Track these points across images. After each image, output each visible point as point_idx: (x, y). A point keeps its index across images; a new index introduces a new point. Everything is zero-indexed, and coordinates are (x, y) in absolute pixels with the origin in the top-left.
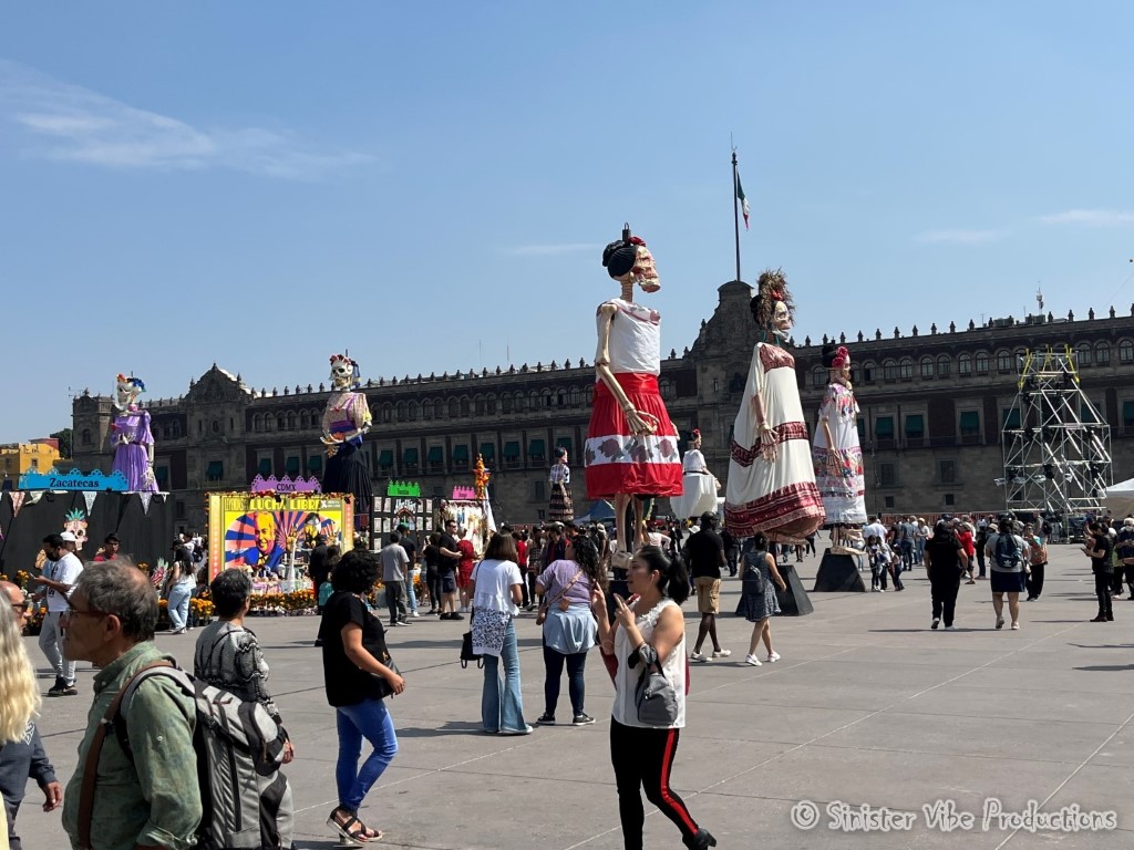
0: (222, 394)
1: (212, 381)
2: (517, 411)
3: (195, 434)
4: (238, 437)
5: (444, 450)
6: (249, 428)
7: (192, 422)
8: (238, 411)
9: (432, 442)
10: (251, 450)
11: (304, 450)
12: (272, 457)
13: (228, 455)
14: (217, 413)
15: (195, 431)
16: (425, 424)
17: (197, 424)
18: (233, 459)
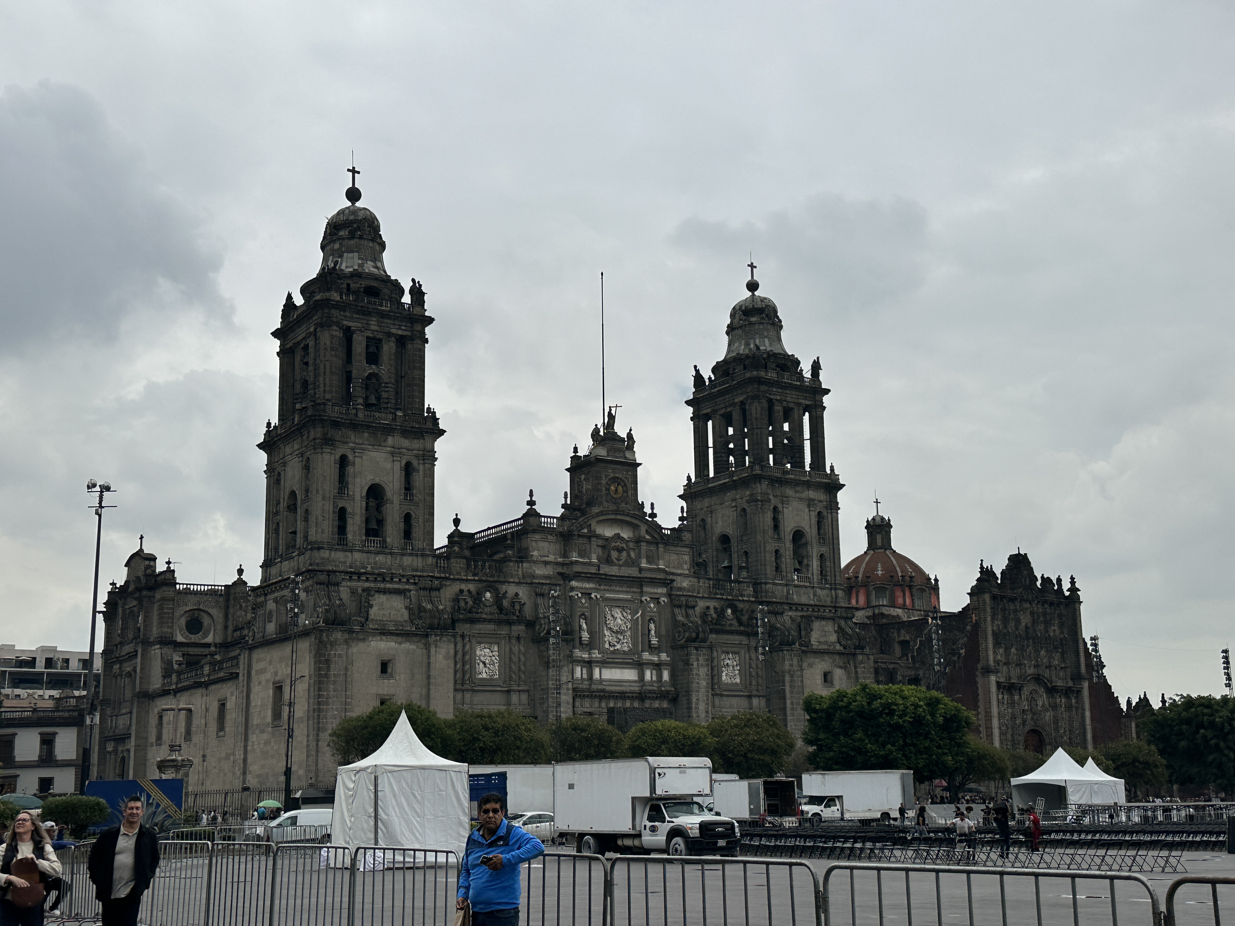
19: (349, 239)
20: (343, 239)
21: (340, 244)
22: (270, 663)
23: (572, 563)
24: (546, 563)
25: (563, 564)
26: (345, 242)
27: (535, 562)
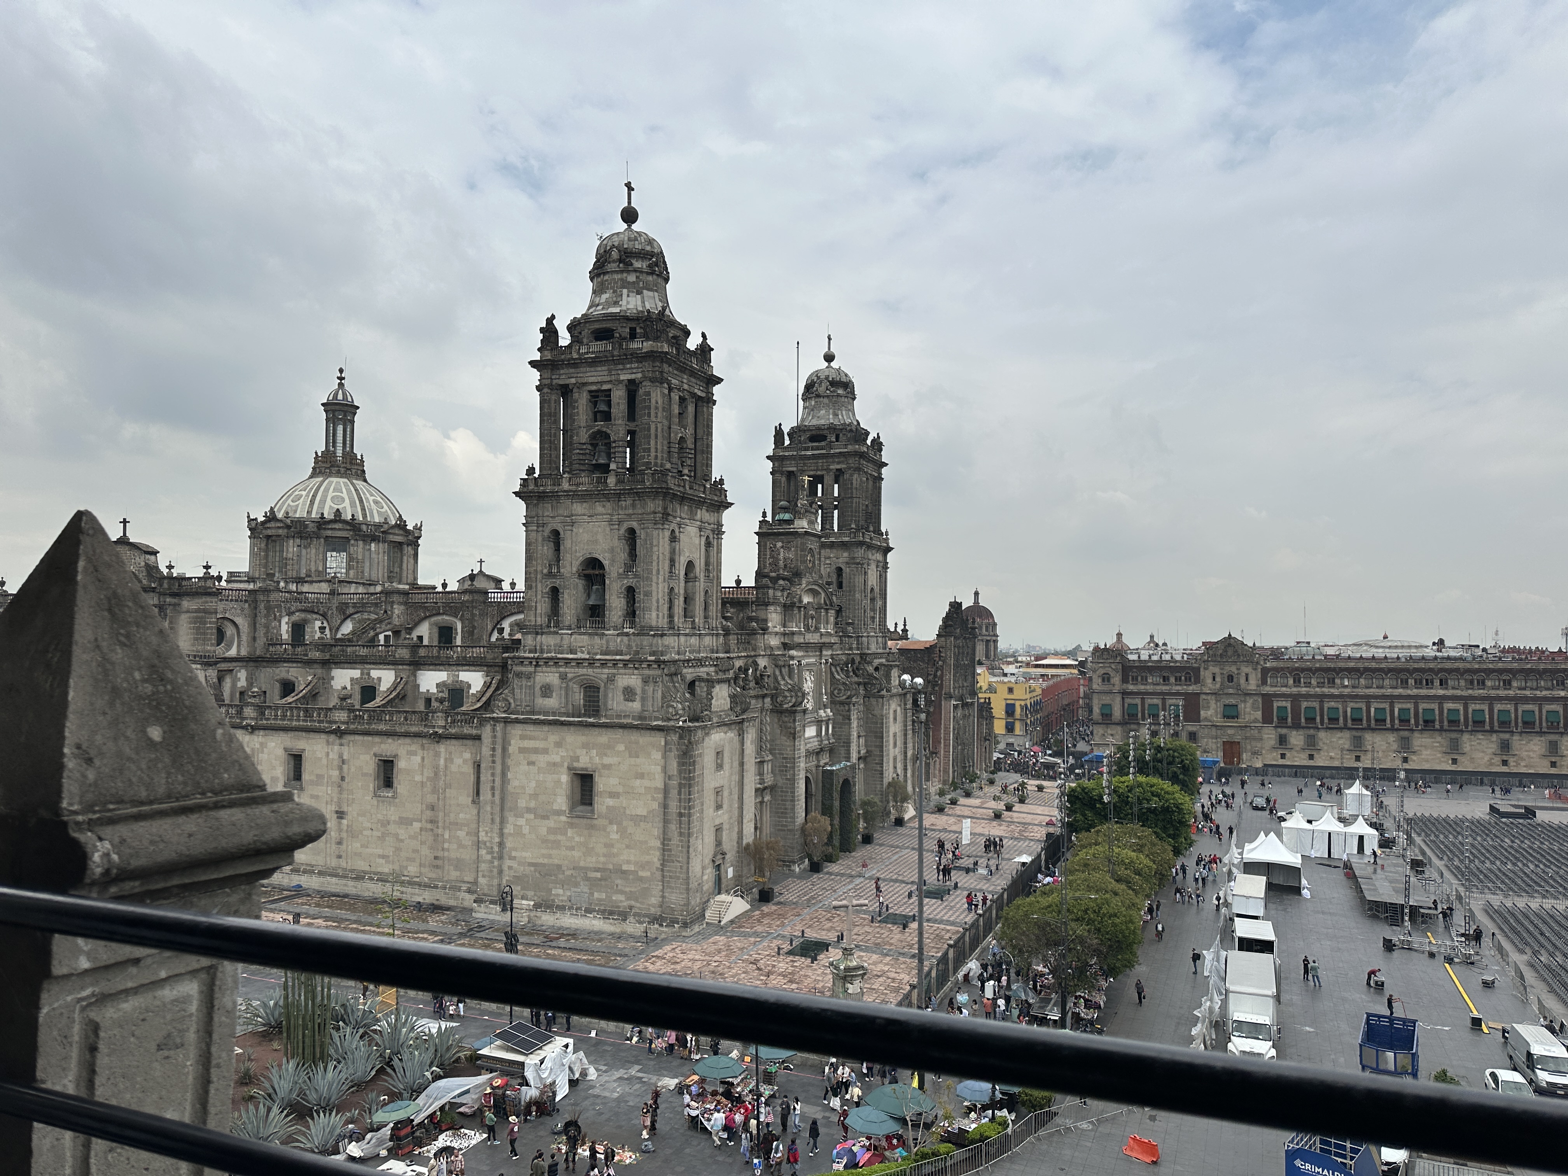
0: (1239, 655)
1: (1230, 645)
2: (1532, 689)
3: (1209, 685)
4: (1254, 688)
5: (1462, 712)
6: (1264, 682)
7: (1206, 675)
8: (1255, 669)
9: (1449, 705)
10: (1268, 699)
11: (1321, 702)
12: (1289, 705)
13: (1245, 701)
14: (1233, 669)
15: (1209, 681)
16: (1441, 692)
17: (1211, 676)
18: (1249, 705)
19: (648, 273)
20: (641, 272)
21: (637, 277)
22: (558, 745)
23: (793, 633)
24: (777, 634)
25: (784, 634)
26: (643, 277)
27: (770, 633)
